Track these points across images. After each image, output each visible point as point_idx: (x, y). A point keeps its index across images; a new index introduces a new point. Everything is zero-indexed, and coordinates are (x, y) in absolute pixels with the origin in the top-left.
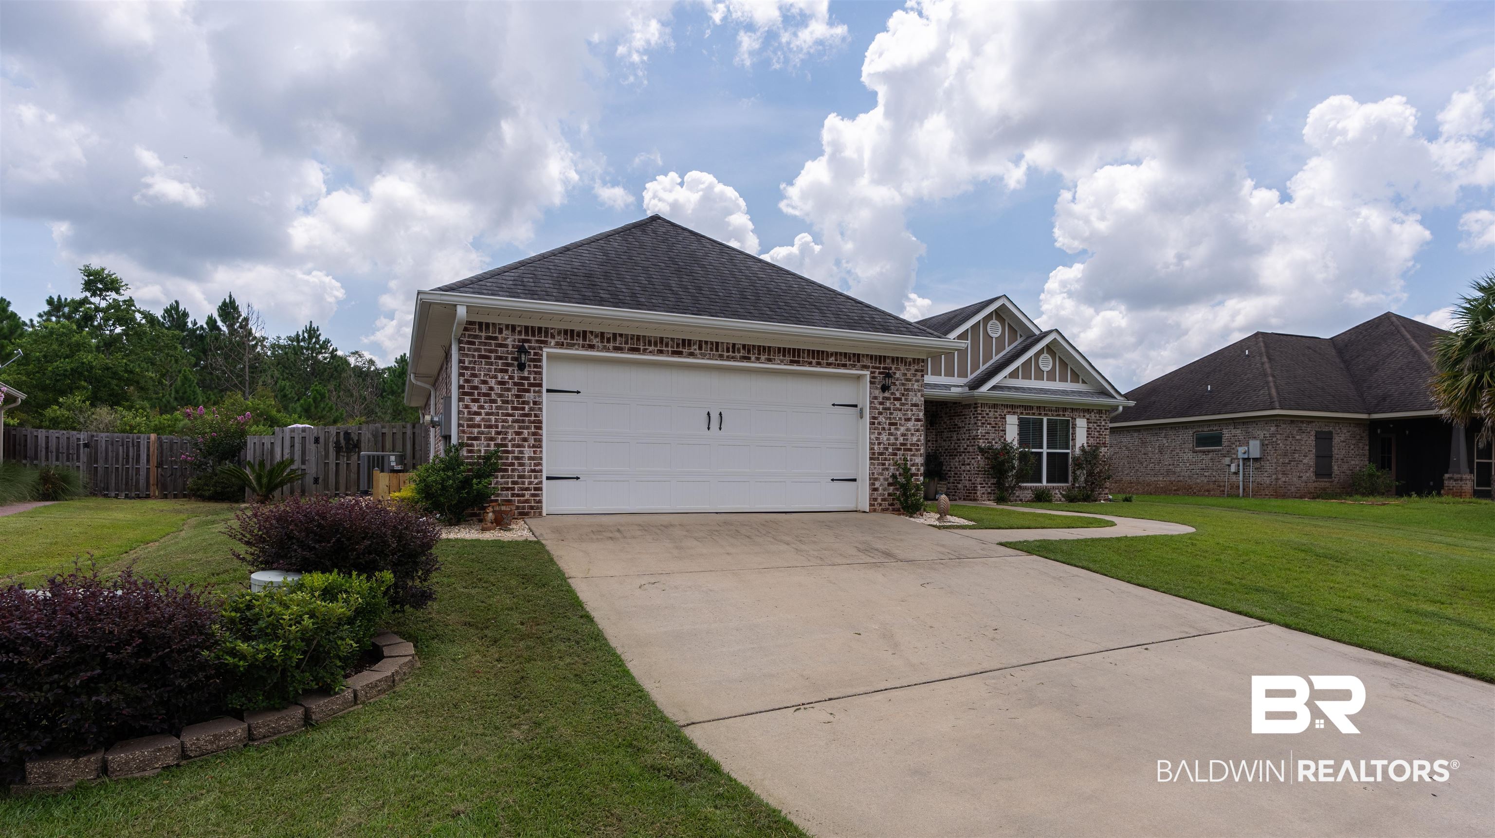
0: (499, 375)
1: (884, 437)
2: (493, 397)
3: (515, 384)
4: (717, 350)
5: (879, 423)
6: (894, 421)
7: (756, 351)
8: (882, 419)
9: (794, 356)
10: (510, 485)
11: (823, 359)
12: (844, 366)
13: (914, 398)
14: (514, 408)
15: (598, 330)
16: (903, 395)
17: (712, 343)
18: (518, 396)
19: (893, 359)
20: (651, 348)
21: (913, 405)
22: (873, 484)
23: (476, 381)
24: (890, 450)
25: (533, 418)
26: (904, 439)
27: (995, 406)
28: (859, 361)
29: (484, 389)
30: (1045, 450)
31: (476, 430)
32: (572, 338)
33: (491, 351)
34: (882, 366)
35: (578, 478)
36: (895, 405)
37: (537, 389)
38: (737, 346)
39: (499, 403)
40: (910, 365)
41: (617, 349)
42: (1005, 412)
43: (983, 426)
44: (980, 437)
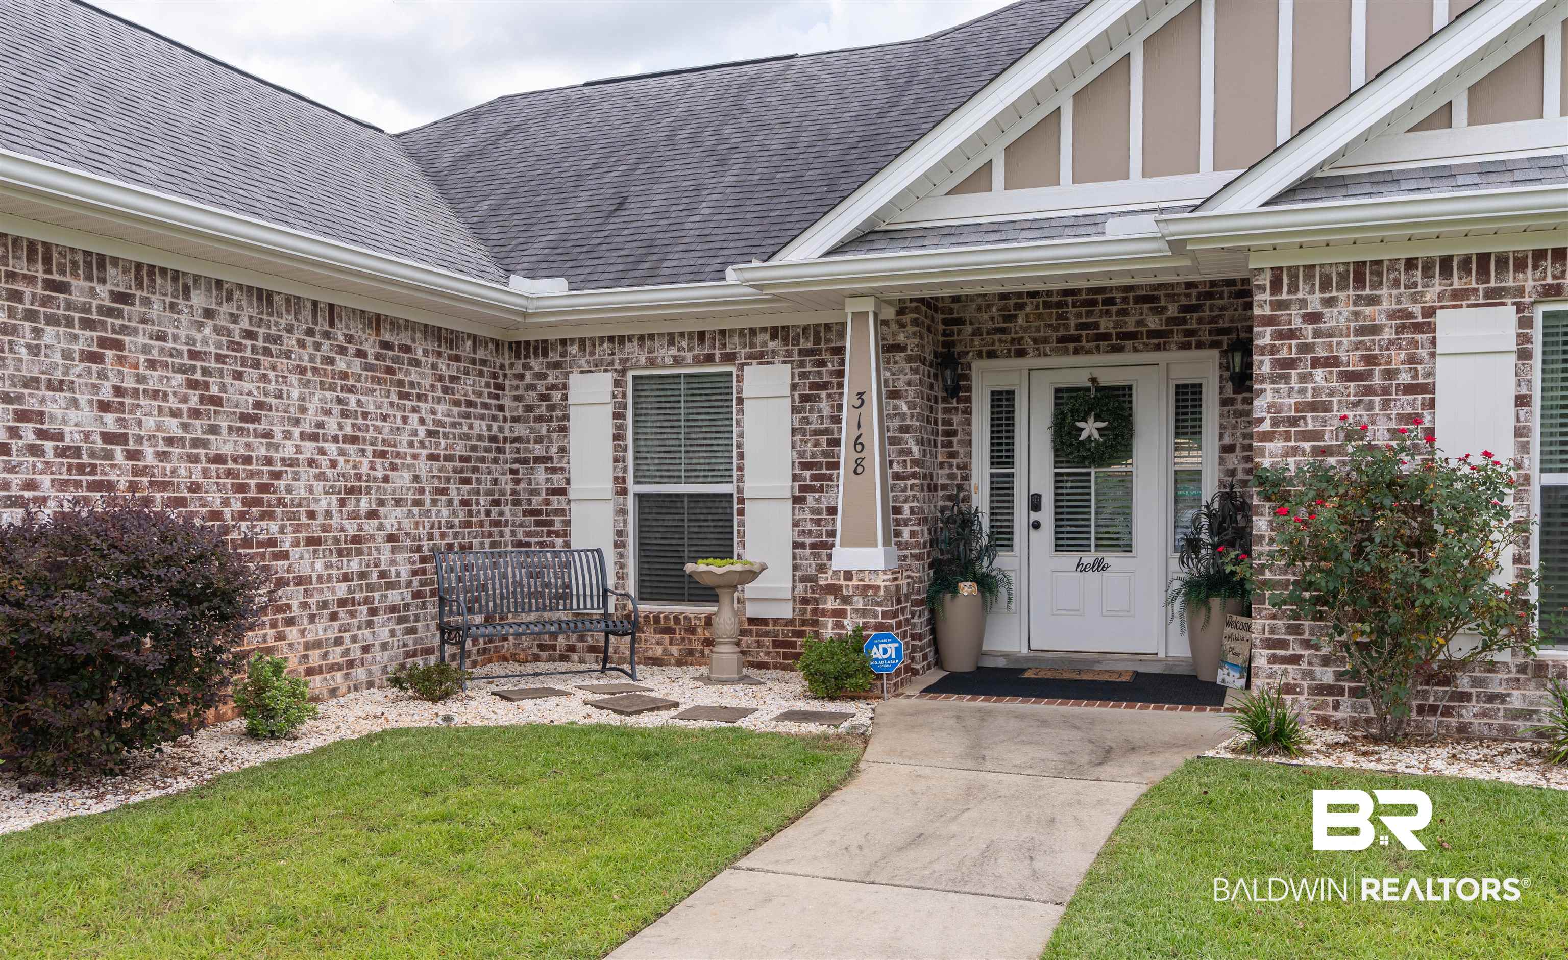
27: (1363, 273)
42: (1431, 296)
43: (1286, 378)
44: (1266, 426)
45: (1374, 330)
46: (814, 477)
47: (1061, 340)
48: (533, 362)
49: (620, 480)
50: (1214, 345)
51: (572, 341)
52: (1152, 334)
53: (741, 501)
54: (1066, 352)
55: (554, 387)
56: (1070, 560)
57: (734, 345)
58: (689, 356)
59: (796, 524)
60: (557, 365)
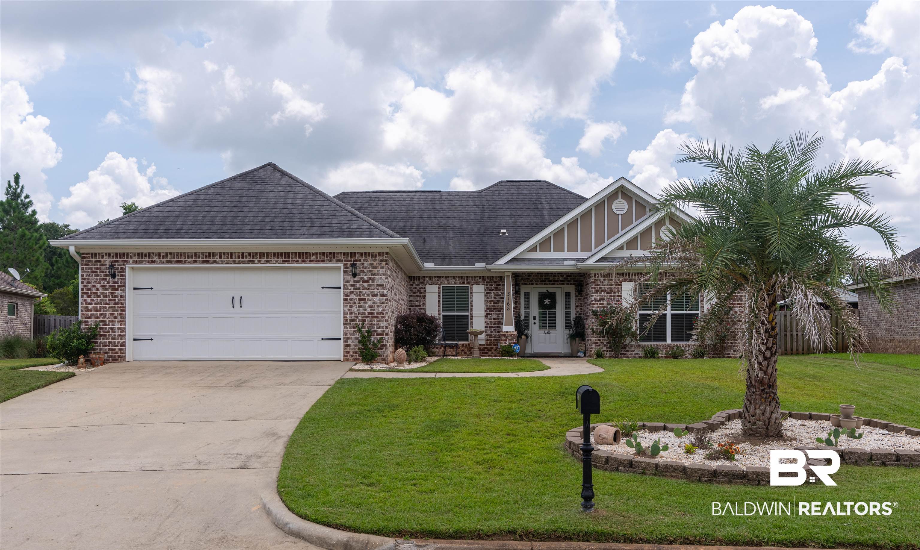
0: (102, 282)
1: (355, 309)
2: (99, 294)
3: (110, 286)
4: (231, 258)
5: (351, 299)
6: (363, 297)
7: (258, 256)
8: (353, 296)
9: (285, 258)
10: (107, 344)
11: (307, 258)
12: (323, 261)
13: (380, 281)
14: (110, 300)
15: (157, 252)
16: (370, 278)
17: (228, 254)
18: (112, 293)
19: (362, 254)
20: (189, 260)
21: (378, 285)
22: (347, 342)
23: (90, 286)
24: (360, 318)
25: (120, 305)
26: (371, 310)
27: (610, 275)
28: (334, 257)
29: (94, 290)
30: (669, 312)
31: (89, 313)
32: (142, 258)
33: (97, 269)
34: (353, 259)
35: (152, 339)
36: (363, 286)
37: (122, 288)
38: (245, 254)
39: (102, 297)
40: (376, 256)
41: (169, 262)
42: (621, 279)
43: (597, 293)
44: (594, 302)
45: (612, 285)
46: (490, 311)
47: (541, 281)
48: (415, 282)
49: (439, 311)
50: (574, 284)
51: (427, 277)
52: (561, 281)
53: (472, 316)
54: (542, 284)
55: (422, 288)
56: (542, 331)
57: (470, 280)
58: (458, 282)
59: (485, 322)
60: (422, 283)
